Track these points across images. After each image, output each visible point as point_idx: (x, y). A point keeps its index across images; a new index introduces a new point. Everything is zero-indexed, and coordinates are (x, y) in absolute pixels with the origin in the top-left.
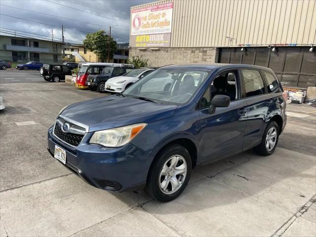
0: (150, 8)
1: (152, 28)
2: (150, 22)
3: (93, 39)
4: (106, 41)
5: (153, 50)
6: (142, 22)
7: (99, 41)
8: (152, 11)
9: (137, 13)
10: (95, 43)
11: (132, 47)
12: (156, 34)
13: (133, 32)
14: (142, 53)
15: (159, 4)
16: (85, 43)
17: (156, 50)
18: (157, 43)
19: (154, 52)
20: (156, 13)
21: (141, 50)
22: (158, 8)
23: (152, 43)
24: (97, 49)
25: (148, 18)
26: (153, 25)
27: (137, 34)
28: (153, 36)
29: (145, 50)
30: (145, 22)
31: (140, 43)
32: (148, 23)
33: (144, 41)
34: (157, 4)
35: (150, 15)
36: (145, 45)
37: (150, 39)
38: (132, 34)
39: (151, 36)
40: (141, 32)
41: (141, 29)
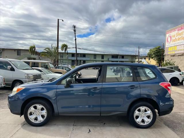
0: (177, 29)
1: (178, 41)
2: (177, 38)
3: (153, 52)
4: (161, 52)
5: (179, 55)
6: (172, 39)
7: (156, 52)
8: (178, 31)
9: (169, 34)
10: (154, 54)
11: (166, 54)
12: (181, 45)
13: (167, 45)
14: (172, 58)
15: (182, 26)
16: (148, 55)
17: (180, 55)
18: (181, 50)
19: (180, 57)
20: (180, 32)
21: (171, 56)
22: (182, 28)
23: (179, 51)
24: (155, 57)
25: (176, 36)
26: (179, 39)
27: (169, 46)
28: (179, 46)
29: (174, 56)
30: (174, 38)
31: (171, 51)
32: (176, 38)
33: (173, 50)
34: (181, 26)
35: (177, 33)
36: (174, 53)
37: (177, 48)
38: (166, 47)
39: (177, 46)
40: (172, 44)
41: (171, 43)
